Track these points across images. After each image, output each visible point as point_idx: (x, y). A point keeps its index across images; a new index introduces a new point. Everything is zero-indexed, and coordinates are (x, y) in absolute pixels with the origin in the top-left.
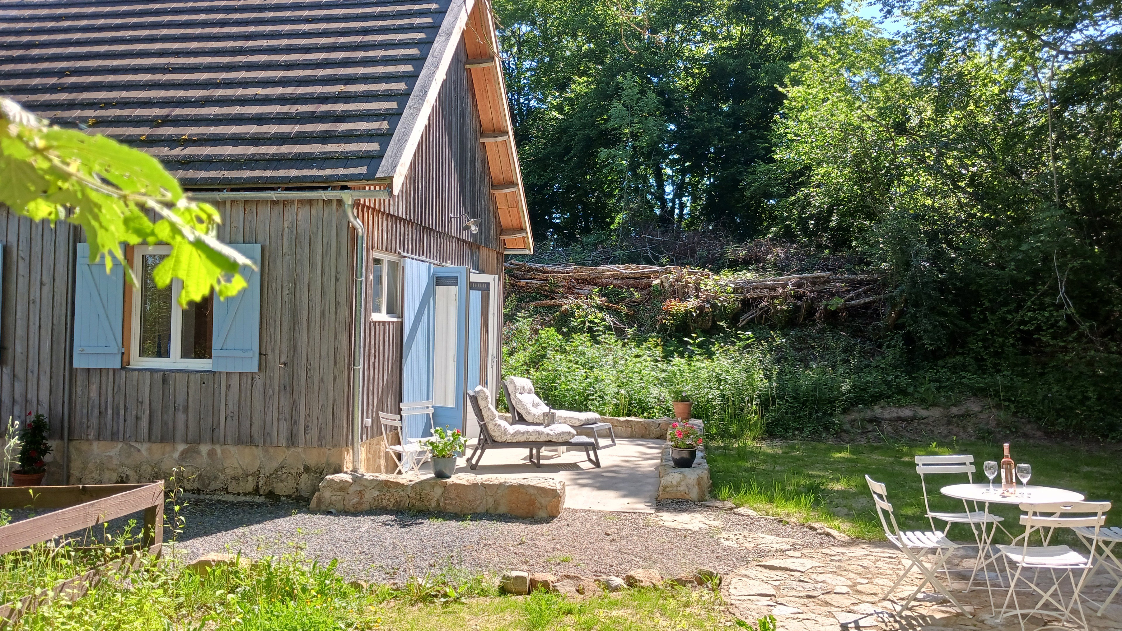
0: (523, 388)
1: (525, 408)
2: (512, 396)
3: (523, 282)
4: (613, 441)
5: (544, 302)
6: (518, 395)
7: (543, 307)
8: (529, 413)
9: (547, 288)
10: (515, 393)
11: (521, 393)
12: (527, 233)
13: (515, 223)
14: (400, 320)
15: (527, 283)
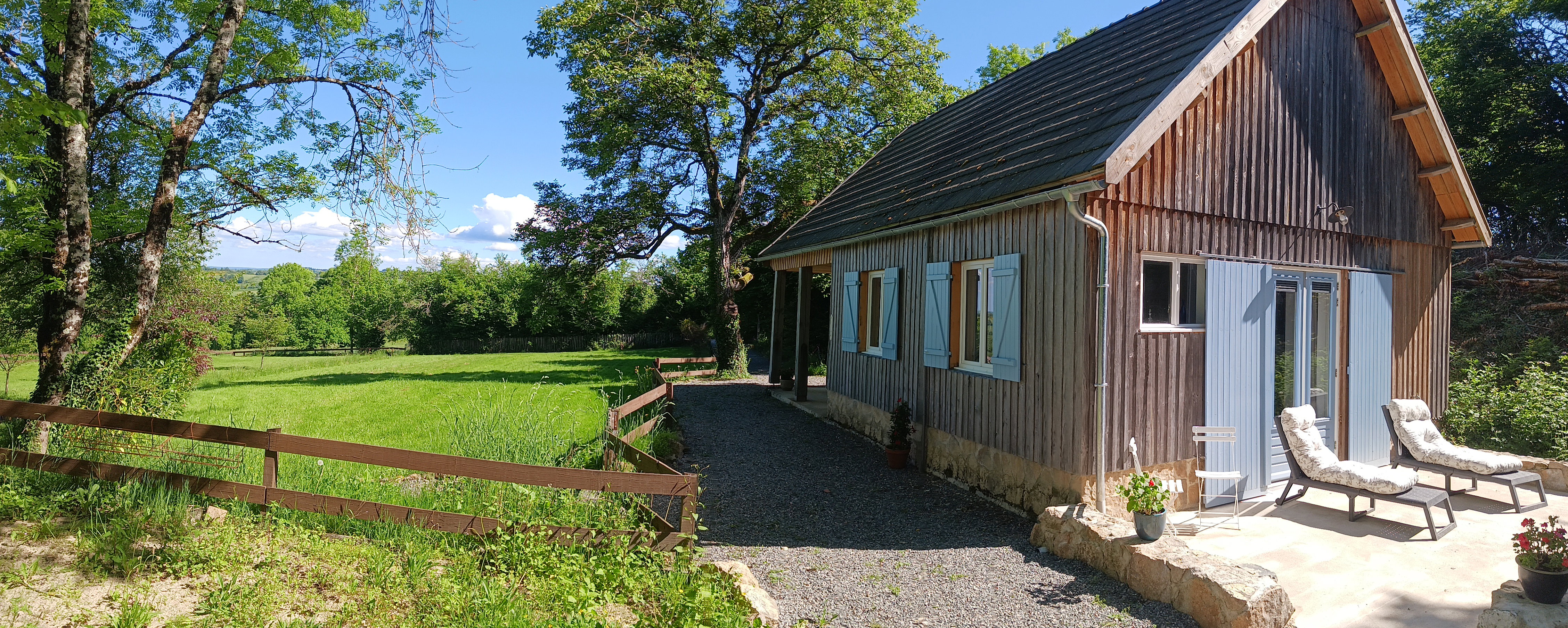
0: (1412, 414)
1: (1412, 442)
2: (1395, 425)
3: (1526, 281)
4: (1543, 499)
5: (1548, 305)
6: (1405, 424)
7: (1547, 310)
8: (1417, 449)
9: (1557, 287)
10: (1399, 422)
11: (1408, 421)
12: (1475, 221)
13: (1461, 212)
14: (1202, 330)
15: (1531, 282)
